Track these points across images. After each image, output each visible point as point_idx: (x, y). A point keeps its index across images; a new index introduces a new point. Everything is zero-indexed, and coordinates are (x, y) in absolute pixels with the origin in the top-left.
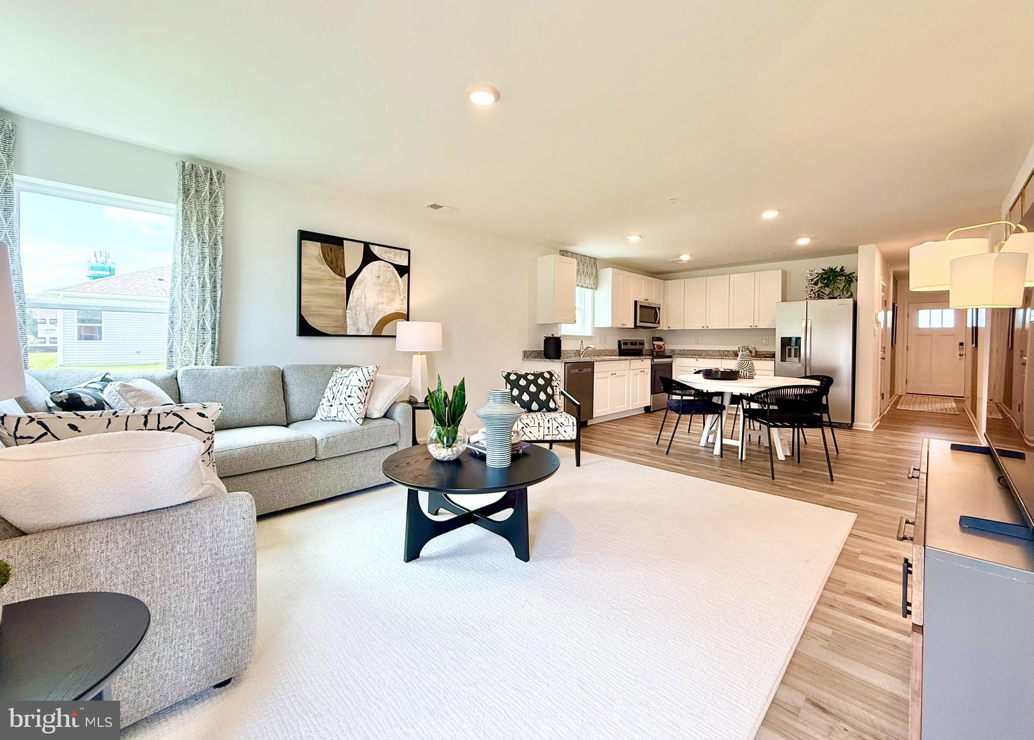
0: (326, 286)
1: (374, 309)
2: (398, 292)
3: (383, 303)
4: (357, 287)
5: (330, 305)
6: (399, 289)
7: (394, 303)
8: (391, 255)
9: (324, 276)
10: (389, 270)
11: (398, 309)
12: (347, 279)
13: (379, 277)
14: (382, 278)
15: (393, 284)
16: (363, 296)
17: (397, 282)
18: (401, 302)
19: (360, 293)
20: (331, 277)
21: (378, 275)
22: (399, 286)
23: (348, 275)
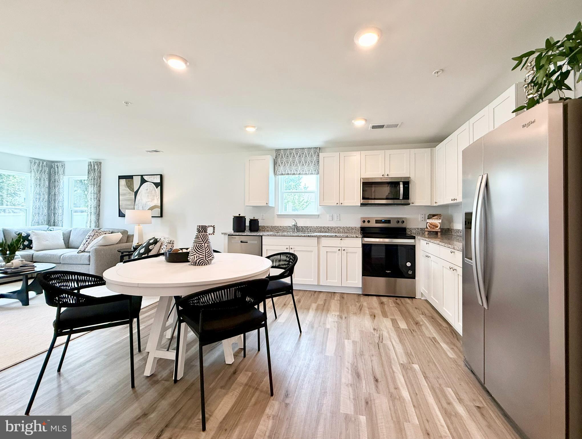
0: (128, 197)
1: (145, 204)
2: (156, 195)
3: (149, 201)
4: (139, 195)
5: (129, 204)
6: (156, 194)
7: (154, 201)
8: (152, 179)
9: (127, 192)
10: (151, 185)
11: (156, 203)
12: (135, 192)
13: (147, 190)
14: (148, 190)
15: (153, 192)
16: (141, 199)
17: (155, 191)
18: (157, 200)
19: (140, 198)
20: (129, 192)
21: (147, 189)
22: (156, 192)
23: (135, 190)
